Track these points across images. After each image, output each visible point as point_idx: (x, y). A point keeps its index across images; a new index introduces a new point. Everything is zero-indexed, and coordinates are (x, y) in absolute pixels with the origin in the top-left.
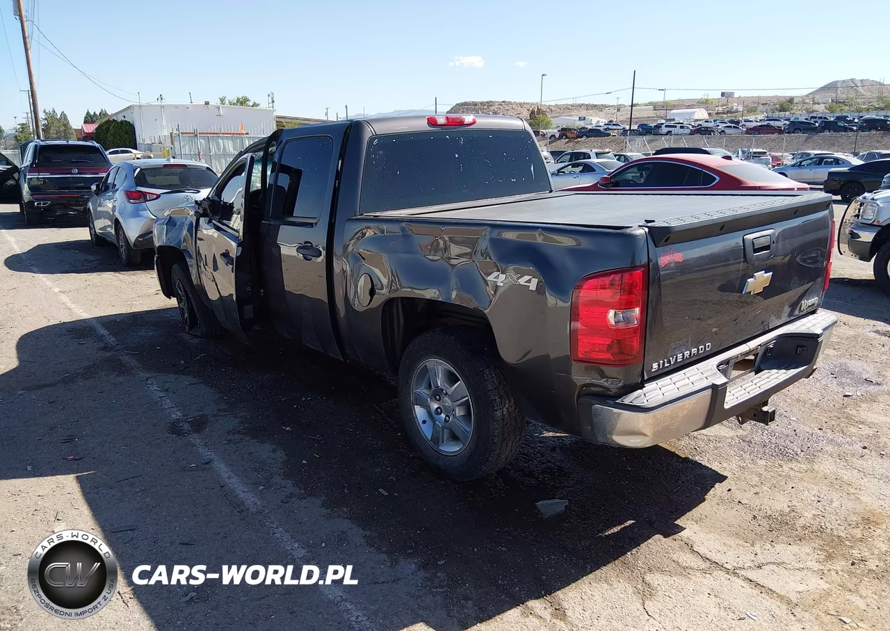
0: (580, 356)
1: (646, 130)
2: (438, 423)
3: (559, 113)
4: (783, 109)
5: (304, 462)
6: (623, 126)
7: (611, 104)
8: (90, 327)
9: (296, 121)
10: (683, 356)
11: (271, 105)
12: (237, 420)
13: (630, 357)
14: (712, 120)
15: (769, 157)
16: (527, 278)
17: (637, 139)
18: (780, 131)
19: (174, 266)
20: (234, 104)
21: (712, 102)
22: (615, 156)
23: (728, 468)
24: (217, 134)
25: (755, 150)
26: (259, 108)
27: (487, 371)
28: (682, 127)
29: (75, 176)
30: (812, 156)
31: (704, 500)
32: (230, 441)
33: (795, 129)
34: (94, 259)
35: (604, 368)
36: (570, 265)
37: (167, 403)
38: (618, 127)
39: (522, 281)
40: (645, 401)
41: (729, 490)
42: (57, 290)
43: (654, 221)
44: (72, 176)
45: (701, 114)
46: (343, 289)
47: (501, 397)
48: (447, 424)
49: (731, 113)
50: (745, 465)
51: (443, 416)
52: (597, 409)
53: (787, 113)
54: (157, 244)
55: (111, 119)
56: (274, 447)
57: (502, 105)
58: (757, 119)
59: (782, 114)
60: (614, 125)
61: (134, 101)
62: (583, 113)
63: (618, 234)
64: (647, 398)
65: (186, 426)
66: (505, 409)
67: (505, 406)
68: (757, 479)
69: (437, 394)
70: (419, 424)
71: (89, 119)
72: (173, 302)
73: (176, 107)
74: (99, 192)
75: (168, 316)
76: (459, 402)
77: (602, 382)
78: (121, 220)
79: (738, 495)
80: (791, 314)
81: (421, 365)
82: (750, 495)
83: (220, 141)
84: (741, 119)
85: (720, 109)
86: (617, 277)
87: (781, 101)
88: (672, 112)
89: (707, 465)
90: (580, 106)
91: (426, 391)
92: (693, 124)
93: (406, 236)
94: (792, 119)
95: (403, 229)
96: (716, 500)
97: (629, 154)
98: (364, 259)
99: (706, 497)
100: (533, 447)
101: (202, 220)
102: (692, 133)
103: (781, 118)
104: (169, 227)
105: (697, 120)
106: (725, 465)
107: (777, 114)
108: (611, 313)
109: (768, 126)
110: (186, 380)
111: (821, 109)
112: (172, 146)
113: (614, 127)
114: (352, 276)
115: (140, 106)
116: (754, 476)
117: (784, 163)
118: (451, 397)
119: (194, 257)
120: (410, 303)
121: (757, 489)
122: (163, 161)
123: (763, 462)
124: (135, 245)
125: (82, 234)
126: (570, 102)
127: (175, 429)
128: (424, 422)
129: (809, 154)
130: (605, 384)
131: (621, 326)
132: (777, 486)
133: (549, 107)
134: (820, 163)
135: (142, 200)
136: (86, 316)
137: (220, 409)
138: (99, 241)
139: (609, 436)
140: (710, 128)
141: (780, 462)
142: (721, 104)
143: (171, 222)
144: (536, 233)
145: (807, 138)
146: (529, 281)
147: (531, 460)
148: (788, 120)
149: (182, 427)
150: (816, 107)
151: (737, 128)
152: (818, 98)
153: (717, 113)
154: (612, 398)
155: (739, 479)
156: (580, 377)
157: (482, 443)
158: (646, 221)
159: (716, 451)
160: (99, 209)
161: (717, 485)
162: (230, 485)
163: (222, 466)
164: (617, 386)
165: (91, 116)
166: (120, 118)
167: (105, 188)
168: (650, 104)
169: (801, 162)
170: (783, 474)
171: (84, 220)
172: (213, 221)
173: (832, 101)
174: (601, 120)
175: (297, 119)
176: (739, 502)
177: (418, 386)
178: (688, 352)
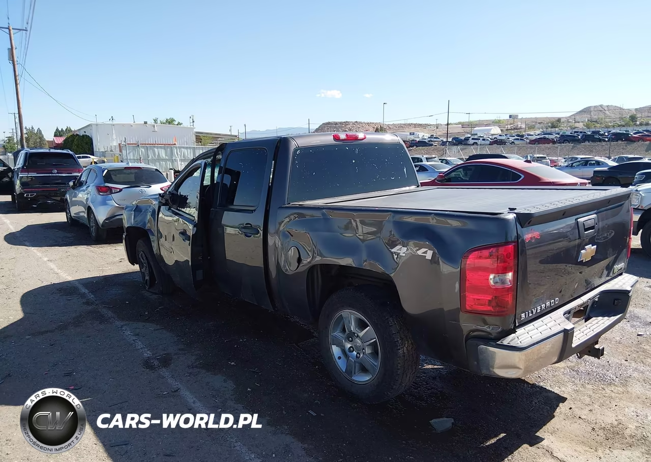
0: (468, 308)
1: (458, 142)
2: (352, 359)
3: (395, 130)
4: (553, 126)
5: (249, 389)
6: (441, 139)
7: (432, 124)
8: (74, 287)
9: (210, 135)
10: (541, 308)
11: (192, 124)
12: (194, 357)
13: (506, 309)
14: (504, 135)
15: (548, 161)
16: (424, 250)
17: (453, 148)
18: (554, 142)
19: (139, 241)
20: (164, 123)
21: (503, 122)
22: (440, 159)
23: (566, 391)
24: (152, 144)
25: (538, 156)
26: (182, 126)
27: (391, 319)
28: (484, 140)
29: (55, 175)
30: (579, 159)
31: (554, 417)
32: (190, 373)
33: (564, 141)
34: (70, 236)
35: (486, 317)
36: (459, 241)
37: (139, 345)
38: (438, 140)
39: (420, 252)
40: (519, 342)
41: (570, 408)
42: (46, 259)
43: (516, 209)
44: (53, 175)
45: (496, 130)
46: (275, 258)
47: (402, 339)
48: (358, 360)
49: (517, 129)
50: (578, 389)
51: (355, 353)
52: (483, 348)
53: (557, 129)
54: (126, 225)
55: (75, 134)
56: (225, 378)
57: (355, 124)
58: (536, 133)
59: (553, 130)
60: (435, 138)
61: (92, 121)
62: (413, 130)
63: (493, 218)
64: (520, 340)
65: (156, 363)
66: (405, 349)
67: (405, 346)
68: (589, 399)
69: (351, 337)
70: (335, 359)
71: (58, 133)
72: (136, 267)
73: (123, 125)
74: (74, 187)
75: (132, 278)
76: (368, 343)
77: (485, 328)
78: (93, 208)
79: (578, 412)
80: (608, 275)
81: (337, 315)
82: (586, 411)
83: (156, 150)
84: (524, 133)
85: (509, 127)
86: (494, 250)
87: (551, 120)
88: (475, 129)
89: (551, 390)
90: (410, 125)
91: (341, 334)
92: (491, 137)
93: (326, 219)
94: (561, 133)
95: (323, 214)
96: (562, 416)
97: (449, 158)
98: (292, 236)
99: (554, 414)
100: (419, 377)
101: (163, 208)
102: (491, 144)
103: (553, 132)
104: (136, 213)
105: (493, 135)
106: (563, 389)
107: (549, 130)
108: (492, 276)
109: (544, 138)
110: (151, 327)
111: (580, 126)
112: (121, 153)
113: (435, 140)
114: (283, 248)
115: (97, 125)
116: (586, 397)
117: (559, 165)
118: (361, 339)
119: (156, 234)
120: (326, 268)
121: (590, 408)
122: (124, 165)
123: (590, 387)
124: (102, 225)
125: (61, 217)
126: (403, 122)
127: (148, 364)
128: (339, 358)
129: (577, 158)
130: (488, 329)
131: (499, 286)
132: (604, 405)
133: (388, 125)
134: (586, 165)
135: (108, 193)
136: (70, 278)
137: (179, 349)
138: (74, 222)
139: (491, 369)
140: (503, 140)
141: (602, 386)
142: (509, 123)
143: (138, 210)
144: (430, 217)
145: (573, 147)
146: (425, 252)
147: (419, 387)
148: (558, 134)
149: (152, 363)
150: (577, 125)
151: (522, 140)
152: (578, 118)
153: (507, 130)
154: (495, 340)
155: (575, 399)
156: (467, 325)
157: (387, 375)
158: (509, 209)
159: (554, 379)
160: (74, 199)
161: (561, 405)
162: (196, 408)
163: (188, 393)
164: (497, 331)
165: (59, 132)
166: (82, 133)
167: (79, 184)
168: (460, 123)
169: (572, 164)
170: (606, 395)
171: (62, 206)
172: (172, 209)
173: (588, 120)
174: (425, 135)
175: (211, 134)
176: (580, 417)
177: (334, 330)
178: (544, 305)
